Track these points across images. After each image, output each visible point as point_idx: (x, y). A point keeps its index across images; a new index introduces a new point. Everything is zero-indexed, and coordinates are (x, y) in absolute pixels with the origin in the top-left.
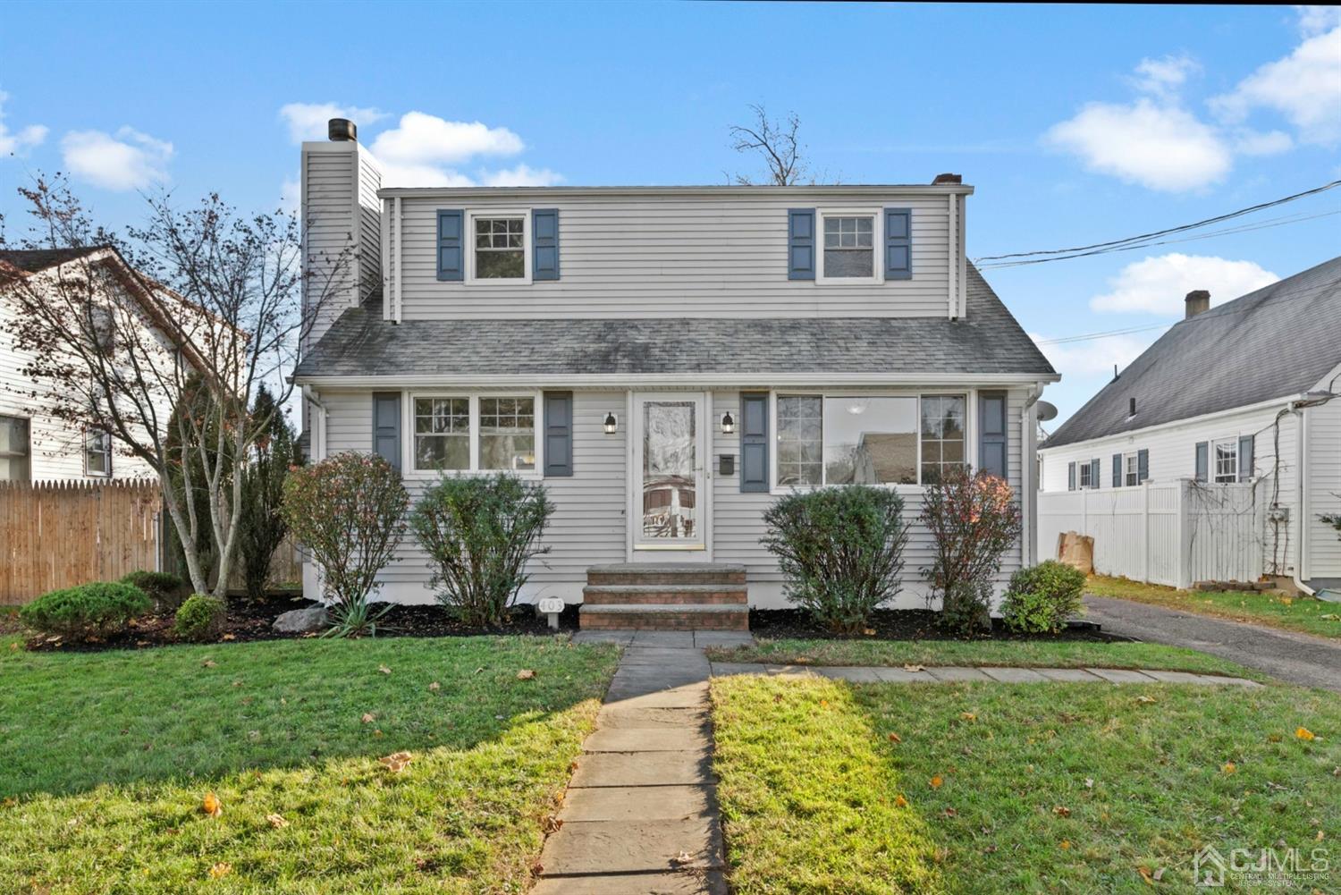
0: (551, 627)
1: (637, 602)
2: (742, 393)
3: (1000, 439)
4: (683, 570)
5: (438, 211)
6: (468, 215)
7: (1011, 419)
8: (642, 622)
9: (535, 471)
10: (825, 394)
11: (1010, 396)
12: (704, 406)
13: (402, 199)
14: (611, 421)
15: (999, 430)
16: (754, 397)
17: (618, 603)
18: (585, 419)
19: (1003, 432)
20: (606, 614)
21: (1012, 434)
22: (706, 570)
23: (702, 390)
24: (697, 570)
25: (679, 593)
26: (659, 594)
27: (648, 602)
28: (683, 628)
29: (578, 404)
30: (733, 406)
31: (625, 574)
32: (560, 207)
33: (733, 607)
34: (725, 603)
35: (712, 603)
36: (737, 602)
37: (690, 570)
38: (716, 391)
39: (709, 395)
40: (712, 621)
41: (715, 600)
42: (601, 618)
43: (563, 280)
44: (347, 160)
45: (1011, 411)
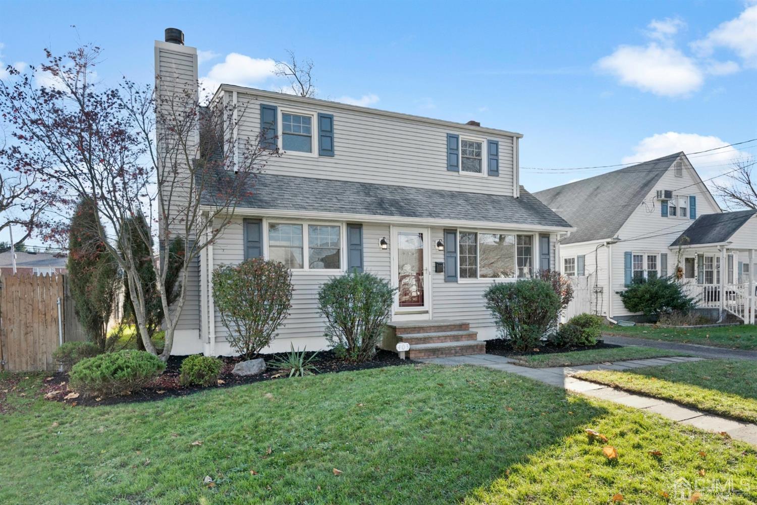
0: (402, 359)
1: (429, 343)
2: (444, 230)
3: (547, 257)
4: (442, 324)
5: (261, 105)
6: (279, 109)
7: (551, 248)
8: (440, 352)
9: (341, 270)
10: (479, 232)
11: (551, 237)
12: (427, 234)
13: (238, 93)
14: (383, 242)
15: (547, 253)
16: (450, 231)
17: (420, 344)
18: (370, 241)
19: (549, 254)
20: (423, 350)
21: (552, 255)
22: (452, 323)
23: (427, 227)
24: (449, 324)
25: (448, 336)
26: (439, 337)
27: (434, 343)
28: (458, 354)
29: (366, 232)
30: (440, 236)
31: (415, 328)
32: (334, 114)
33: (471, 343)
34: (468, 340)
35: (462, 341)
36: (473, 340)
37: (445, 324)
38: (433, 228)
39: (429, 229)
40: (471, 350)
41: (464, 339)
42: (420, 352)
43: (336, 157)
44: (190, 59)
45: (551, 244)
